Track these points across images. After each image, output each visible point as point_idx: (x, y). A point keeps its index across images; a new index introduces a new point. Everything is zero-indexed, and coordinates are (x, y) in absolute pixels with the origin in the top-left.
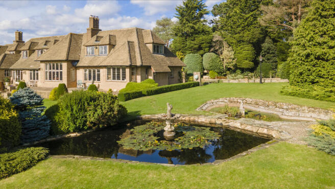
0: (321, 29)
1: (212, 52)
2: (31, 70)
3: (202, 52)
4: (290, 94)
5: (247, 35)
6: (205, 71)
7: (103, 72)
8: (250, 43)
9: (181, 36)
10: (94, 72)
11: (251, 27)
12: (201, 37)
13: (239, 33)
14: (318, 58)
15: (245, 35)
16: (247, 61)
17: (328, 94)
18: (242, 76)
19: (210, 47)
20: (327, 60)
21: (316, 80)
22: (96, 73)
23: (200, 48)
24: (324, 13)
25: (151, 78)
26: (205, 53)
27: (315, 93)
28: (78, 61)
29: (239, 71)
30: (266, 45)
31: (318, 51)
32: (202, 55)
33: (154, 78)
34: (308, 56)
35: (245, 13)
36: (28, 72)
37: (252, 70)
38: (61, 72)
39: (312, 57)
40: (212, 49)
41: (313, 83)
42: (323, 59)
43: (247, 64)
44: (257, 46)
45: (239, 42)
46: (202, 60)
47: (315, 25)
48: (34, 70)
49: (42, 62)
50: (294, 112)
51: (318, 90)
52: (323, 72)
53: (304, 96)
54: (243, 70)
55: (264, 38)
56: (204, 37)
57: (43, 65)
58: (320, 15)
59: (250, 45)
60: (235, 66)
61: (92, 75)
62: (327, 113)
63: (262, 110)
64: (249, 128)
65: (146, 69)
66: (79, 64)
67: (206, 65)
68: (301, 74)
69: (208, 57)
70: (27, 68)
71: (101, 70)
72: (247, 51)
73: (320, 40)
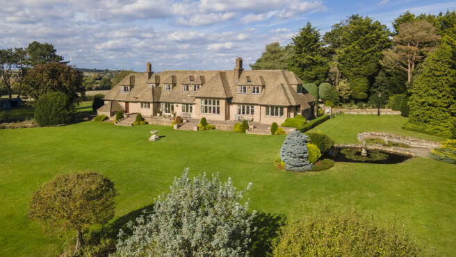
0: (433, 84)
1: (328, 82)
2: (183, 104)
3: (318, 82)
4: (411, 130)
5: (364, 69)
6: (320, 100)
7: (256, 108)
8: (365, 76)
9: (298, 67)
10: (248, 108)
11: (368, 62)
12: (318, 68)
13: (356, 67)
14: (430, 105)
15: (362, 69)
16: (361, 93)
17: (436, 131)
18: (357, 107)
19: (326, 77)
20: (436, 107)
21: (428, 120)
22: (250, 108)
23: (316, 78)
24: (437, 73)
25: (299, 114)
26: (320, 82)
27: (428, 130)
28: (232, 98)
29: (353, 102)
30: (379, 78)
31: (431, 100)
32: (318, 85)
33: (303, 114)
34: (423, 103)
35: (363, 49)
36: (180, 106)
37: (365, 101)
38: (218, 108)
39: (426, 104)
40: (327, 80)
41: (426, 122)
42: (433, 106)
43: (362, 95)
44: (371, 79)
45: (356, 75)
46: (318, 90)
47: (429, 81)
48: (187, 104)
49: (197, 98)
50: (417, 143)
51: (429, 128)
52: (433, 115)
53: (420, 131)
54: (356, 101)
55: (378, 72)
56: (321, 68)
57: (198, 101)
58: (434, 74)
59: (365, 78)
60: (351, 97)
61: (246, 110)
62: (435, 143)
63: (395, 141)
64: (398, 151)
65: (297, 108)
66: (233, 101)
67: (322, 94)
68: (418, 115)
69: (324, 86)
70: (179, 102)
71: (255, 107)
72: (362, 83)
73: (432, 92)
